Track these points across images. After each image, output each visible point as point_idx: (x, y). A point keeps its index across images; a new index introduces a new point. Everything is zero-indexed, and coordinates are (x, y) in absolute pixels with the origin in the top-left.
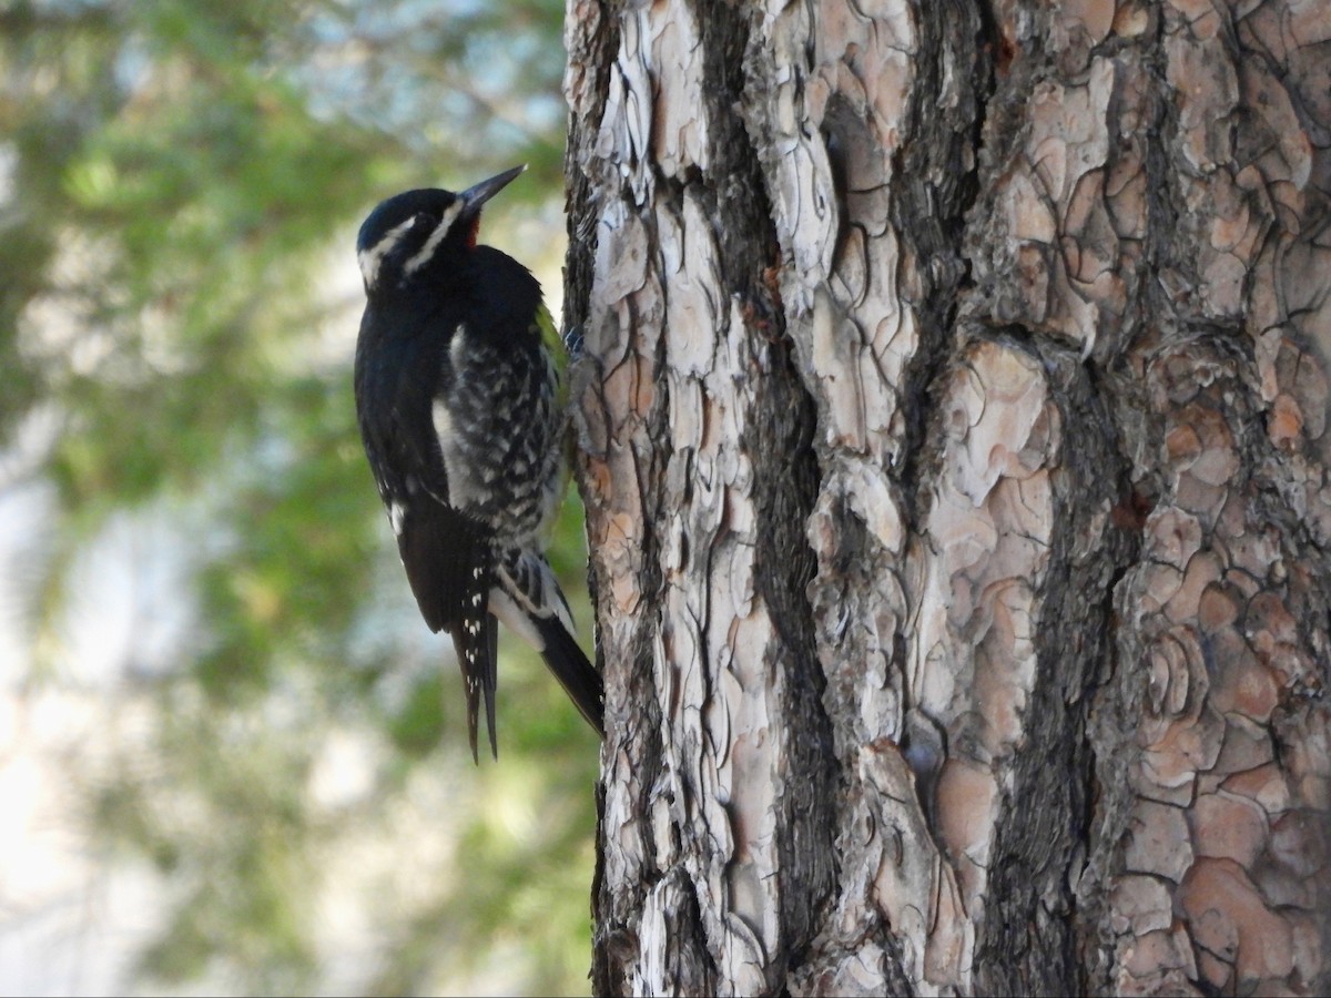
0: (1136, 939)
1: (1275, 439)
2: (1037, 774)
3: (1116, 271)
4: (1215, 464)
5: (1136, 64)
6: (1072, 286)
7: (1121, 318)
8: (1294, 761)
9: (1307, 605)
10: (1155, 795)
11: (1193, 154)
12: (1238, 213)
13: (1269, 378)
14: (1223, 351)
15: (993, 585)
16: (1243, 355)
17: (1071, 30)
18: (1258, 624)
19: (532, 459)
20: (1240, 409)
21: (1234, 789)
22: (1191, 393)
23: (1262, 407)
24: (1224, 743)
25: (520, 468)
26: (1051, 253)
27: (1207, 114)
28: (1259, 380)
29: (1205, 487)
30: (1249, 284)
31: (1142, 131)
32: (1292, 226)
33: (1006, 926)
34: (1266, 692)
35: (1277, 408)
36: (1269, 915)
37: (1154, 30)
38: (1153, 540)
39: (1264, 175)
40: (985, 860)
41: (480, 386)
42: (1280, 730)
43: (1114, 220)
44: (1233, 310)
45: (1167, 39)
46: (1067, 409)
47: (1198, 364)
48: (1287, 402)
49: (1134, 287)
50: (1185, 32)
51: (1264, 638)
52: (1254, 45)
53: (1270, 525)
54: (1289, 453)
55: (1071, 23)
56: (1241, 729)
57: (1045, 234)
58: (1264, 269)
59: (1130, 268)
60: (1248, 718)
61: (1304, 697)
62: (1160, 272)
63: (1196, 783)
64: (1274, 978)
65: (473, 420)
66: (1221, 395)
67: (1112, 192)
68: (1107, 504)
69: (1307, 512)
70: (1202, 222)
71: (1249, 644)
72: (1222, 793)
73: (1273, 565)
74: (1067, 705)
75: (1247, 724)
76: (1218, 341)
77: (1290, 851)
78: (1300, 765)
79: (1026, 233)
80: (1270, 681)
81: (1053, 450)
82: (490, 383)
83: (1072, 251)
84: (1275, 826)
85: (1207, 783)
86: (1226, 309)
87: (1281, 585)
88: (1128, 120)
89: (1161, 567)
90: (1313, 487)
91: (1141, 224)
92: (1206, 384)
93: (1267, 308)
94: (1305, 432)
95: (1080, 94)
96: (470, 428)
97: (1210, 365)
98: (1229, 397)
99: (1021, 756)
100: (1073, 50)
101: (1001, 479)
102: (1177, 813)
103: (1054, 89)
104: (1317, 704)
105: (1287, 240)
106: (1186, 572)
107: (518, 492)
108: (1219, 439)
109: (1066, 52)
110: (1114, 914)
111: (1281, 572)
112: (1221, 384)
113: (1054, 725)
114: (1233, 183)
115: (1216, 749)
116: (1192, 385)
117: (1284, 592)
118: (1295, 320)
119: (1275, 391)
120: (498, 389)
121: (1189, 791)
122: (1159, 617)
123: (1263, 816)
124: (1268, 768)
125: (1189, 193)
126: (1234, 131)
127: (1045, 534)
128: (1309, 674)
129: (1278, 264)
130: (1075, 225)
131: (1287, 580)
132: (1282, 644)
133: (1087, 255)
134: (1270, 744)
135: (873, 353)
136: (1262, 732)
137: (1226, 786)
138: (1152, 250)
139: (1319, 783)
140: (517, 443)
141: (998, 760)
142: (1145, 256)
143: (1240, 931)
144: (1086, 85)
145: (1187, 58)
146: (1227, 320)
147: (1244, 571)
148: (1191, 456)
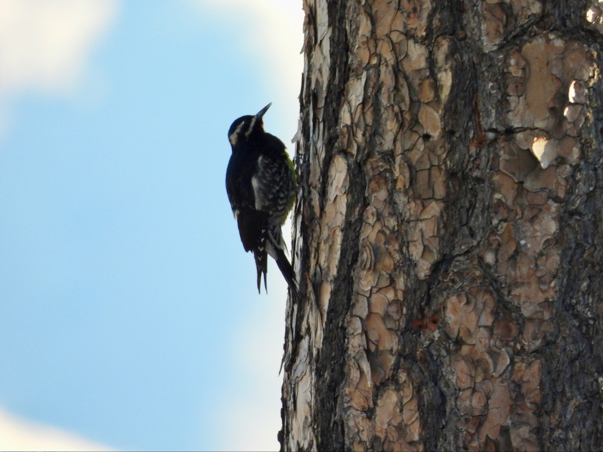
0: (354, 336)
1: (397, 188)
2: (340, 286)
3: (364, 135)
4: (382, 194)
5: (374, 73)
6: (354, 139)
7: (364, 149)
8: (396, 286)
9: (403, 239)
10: (362, 293)
11: (384, 101)
12: (394, 119)
13: (398, 169)
14: (387, 161)
15: (334, 228)
16: (393, 162)
17: (358, 61)
18: (389, 244)
19: (286, 193)
20: (390, 178)
21: (381, 292)
22: (378, 172)
23: (395, 178)
24: (379, 278)
25: (282, 195)
26: (350, 128)
27: (389, 89)
28: (395, 170)
29: (379, 201)
30: (395, 141)
31: (373, 94)
32: (407, 124)
33: (331, 331)
34: (390, 265)
35: (399, 178)
36: (386, 331)
37: (378, 63)
38: (366, 216)
39: (400, 108)
40: (326, 311)
41: (268, 170)
42: (393, 276)
43: (365, 119)
44: (390, 148)
45: (381, 66)
46: (352, 175)
47: (380, 164)
48: (401, 177)
49: (368, 140)
50: (385, 64)
51: (391, 248)
52: (402, 70)
53: (395, 214)
54: (400, 192)
55: (359, 59)
56: (383, 275)
57: (349, 122)
58: (399, 137)
59: (367, 135)
60: (385, 271)
61: (399, 266)
62: (376, 136)
63: (371, 290)
64: (386, 350)
65: (266, 180)
66: (386, 174)
67: (365, 111)
68: (360, 205)
69: (403, 210)
70: (386, 122)
71: (387, 249)
72: (378, 293)
73: (394, 226)
74: (348, 265)
75: (384, 273)
76: (386, 158)
77: (393, 312)
78: (397, 287)
79: (345, 122)
80: (392, 261)
81: (347, 188)
82: (271, 169)
83: (355, 128)
84: (390, 304)
85: (375, 290)
86: (389, 148)
87: (396, 232)
88: (370, 90)
89: (368, 225)
90: (405, 203)
91: (371, 121)
92: (382, 170)
93: (399, 148)
94: (405, 186)
95: (359, 81)
96: (265, 182)
97: (383, 164)
98: (388, 175)
99: (336, 279)
100: (359, 68)
101: (337, 196)
102: (366, 298)
103: (354, 80)
104: (403, 269)
105: (405, 128)
106: (373, 227)
107: (281, 202)
108: (384, 187)
109: (357, 68)
110: (350, 328)
111: (396, 228)
112: (386, 170)
113: (344, 271)
114: (393, 110)
115: (376, 279)
116: (378, 170)
117: (396, 234)
118: (406, 152)
119: (399, 174)
120: (274, 171)
121: (369, 292)
122: (366, 239)
123: (387, 301)
124: (389, 287)
125: (383, 113)
126: (395, 95)
127: (344, 212)
128: (400, 259)
129: (403, 136)
130: (356, 120)
131: (398, 231)
132: (395, 250)
133: (358, 129)
134: (389, 280)
135: (318, 157)
136: (388, 276)
137: (379, 291)
138: (374, 129)
139: (401, 292)
140: (281, 187)
141: (331, 281)
142: (372, 131)
143: (379, 335)
144: (361, 78)
145: (386, 71)
146: (389, 152)
147: (387, 227)
148: (376, 191)
